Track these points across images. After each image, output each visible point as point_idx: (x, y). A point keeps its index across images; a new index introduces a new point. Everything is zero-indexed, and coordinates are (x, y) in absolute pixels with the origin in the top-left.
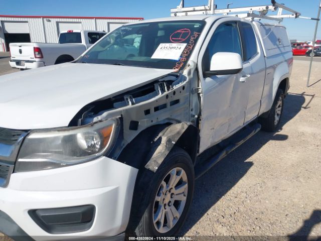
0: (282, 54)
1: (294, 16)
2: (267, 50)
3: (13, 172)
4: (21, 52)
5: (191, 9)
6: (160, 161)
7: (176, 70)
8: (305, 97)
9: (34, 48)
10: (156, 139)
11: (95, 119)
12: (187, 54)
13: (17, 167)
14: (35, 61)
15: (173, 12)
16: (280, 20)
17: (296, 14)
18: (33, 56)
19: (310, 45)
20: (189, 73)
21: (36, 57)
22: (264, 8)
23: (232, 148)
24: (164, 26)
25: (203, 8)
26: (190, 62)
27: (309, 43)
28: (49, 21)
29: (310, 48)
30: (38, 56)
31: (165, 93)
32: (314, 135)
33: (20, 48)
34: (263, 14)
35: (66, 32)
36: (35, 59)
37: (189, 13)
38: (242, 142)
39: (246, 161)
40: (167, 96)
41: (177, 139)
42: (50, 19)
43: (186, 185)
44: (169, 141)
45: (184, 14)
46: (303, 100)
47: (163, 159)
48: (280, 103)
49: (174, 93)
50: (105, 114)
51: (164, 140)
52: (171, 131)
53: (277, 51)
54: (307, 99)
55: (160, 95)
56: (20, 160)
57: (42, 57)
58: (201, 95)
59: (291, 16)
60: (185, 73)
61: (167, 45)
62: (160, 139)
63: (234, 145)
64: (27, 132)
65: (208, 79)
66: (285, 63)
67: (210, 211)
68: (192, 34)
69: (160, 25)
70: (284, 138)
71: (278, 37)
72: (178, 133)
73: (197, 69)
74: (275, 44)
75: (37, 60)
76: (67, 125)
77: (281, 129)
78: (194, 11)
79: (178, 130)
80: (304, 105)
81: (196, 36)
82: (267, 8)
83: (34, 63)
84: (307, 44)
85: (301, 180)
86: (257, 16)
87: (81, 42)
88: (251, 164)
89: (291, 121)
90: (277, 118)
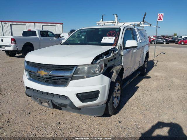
0: (146, 41)
1: (149, 25)
2: (141, 40)
3: (71, 80)
4: (2, 41)
5: (107, 22)
6: (115, 78)
7: (114, 47)
8: (154, 62)
9: (11, 39)
10: (111, 71)
11: (97, 62)
12: (116, 41)
13: (73, 78)
14: (12, 46)
15: (98, 23)
16: (143, 27)
17: (150, 25)
18: (11, 43)
19: (152, 38)
20: (118, 48)
21: (12, 44)
22: (139, 23)
23: (131, 80)
24: (102, 30)
25: (112, 22)
26: (118, 44)
27: (151, 37)
28: (6, 24)
29: (152, 40)
30: (13, 43)
31: (113, 55)
32: (162, 76)
33: (2, 39)
34: (139, 25)
35: (27, 30)
36: (11, 45)
37: (105, 24)
38: (134, 78)
39: (136, 86)
40: (114, 56)
41: (119, 71)
42: (6, 23)
43: (120, 91)
44: (117, 72)
45: (103, 24)
46: (154, 63)
47: (116, 78)
48: (146, 63)
49: (115, 55)
50: (99, 60)
51: (114, 71)
52: (116, 69)
53: (144, 40)
54: (155, 62)
55: (112, 55)
56: (74, 76)
57: (16, 44)
58: (122, 56)
59: (148, 25)
60: (117, 47)
61: (107, 37)
62: (113, 71)
63: (132, 79)
64: (76, 66)
65: (125, 50)
66: (147, 45)
67: (127, 103)
68: (116, 33)
69: (100, 30)
70: (149, 77)
71: (144, 34)
72: (119, 69)
73: (121, 47)
74: (143, 37)
75: (13, 45)
76: (91, 63)
77: (147, 74)
79: (118, 68)
80: (154, 65)
81: (118, 34)
82: (141, 23)
83: (11, 47)
84: (150, 37)
85: (160, 91)
86: (136, 26)
87: (36, 36)
88: (138, 87)
89: (151, 71)
90: (145, 70)
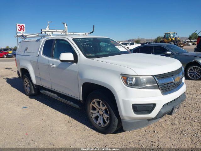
5: (55, 31)
37: (53, 33)
45: (51, 33)
78: (56, 32)
